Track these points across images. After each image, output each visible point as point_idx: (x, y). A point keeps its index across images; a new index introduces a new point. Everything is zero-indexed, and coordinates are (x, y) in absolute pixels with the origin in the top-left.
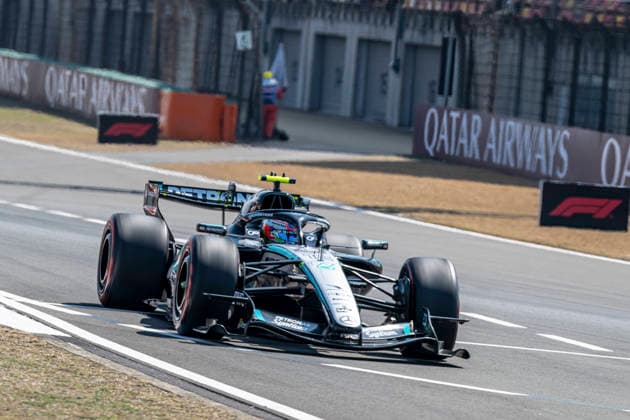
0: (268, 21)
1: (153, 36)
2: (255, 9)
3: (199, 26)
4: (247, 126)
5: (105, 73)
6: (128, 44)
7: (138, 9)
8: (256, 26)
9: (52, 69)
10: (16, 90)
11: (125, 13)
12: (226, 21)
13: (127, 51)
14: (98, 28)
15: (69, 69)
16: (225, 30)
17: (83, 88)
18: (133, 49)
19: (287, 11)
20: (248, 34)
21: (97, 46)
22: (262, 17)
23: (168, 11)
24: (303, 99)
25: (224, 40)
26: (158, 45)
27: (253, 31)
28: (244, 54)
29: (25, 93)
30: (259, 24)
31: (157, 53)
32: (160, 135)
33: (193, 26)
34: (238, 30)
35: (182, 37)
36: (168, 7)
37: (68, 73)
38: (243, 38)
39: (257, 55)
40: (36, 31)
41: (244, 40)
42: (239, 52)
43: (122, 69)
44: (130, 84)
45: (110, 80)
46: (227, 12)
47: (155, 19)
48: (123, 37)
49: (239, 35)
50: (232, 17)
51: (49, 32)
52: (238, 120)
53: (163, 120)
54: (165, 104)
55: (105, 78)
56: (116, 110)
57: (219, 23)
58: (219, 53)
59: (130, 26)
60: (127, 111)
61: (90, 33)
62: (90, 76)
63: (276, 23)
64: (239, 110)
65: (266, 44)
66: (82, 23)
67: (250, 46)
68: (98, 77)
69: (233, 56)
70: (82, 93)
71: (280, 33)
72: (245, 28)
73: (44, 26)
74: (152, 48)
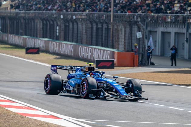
0: (146, 28)
1: (111, 35)
2: (142, 25)
3: (125, 31)
4: (141, 61)
5: (97, 47)
6: (104, 38)
7: (106, 27)
8: (143, 30)
9: (80, 47)
10: (69, 54)
11: (102, 28)
12: (133, 29)
13: (104, 40)
14: (94, 34)
15: (86, 46)
16: (133, 32)
17: (90, 52)
18: (105, 39)
19: (152, 25)
20: (140, 33)
21: (94, 39)
22: (145, 27)
23: (115, 27)
24: (158, 53)
25: (133, 35)
26: (113, 38)
27: (142, 32)
28: (139, 39)
29: (72, 55)
30: (144, 30)
31: (113, 40)
32: (115, 66)
33: (123, 31)
34: (137, 32)
35: (120, 35)
36: (115, 26)
37: (85, 48)
38: (139, 34)
39: (144, 39)
40: (75, 35)
41: (139, 35)
42: (138, 38)
43: (102, 46)
44: (105, 50)
45: (99, 49)
46: (134, 27)
47: (111, 30)
48: (102, 36)
49: (138, 33)
50: (135, 28)
51: (79, 35)
52: (139, 60)
53: (115, 61)
54: (116, 56)
55: (97, 49)
56: (101, 59)
57: (131, 30)
58: (131, 39)
59: (104, 32)
60: (104, 59)
61: (92, 35)
62: (92, 48)
63: (149, 29)
64: (139, 57)
65: (146, 36)
66: (89, 32)
67: (141, 37)
68: (95, 48)
69: (136, 40)
70: (90, 54)
71: (150, 32)
72: (139, 31)
73: (77, 33)
74: (111, 38)
